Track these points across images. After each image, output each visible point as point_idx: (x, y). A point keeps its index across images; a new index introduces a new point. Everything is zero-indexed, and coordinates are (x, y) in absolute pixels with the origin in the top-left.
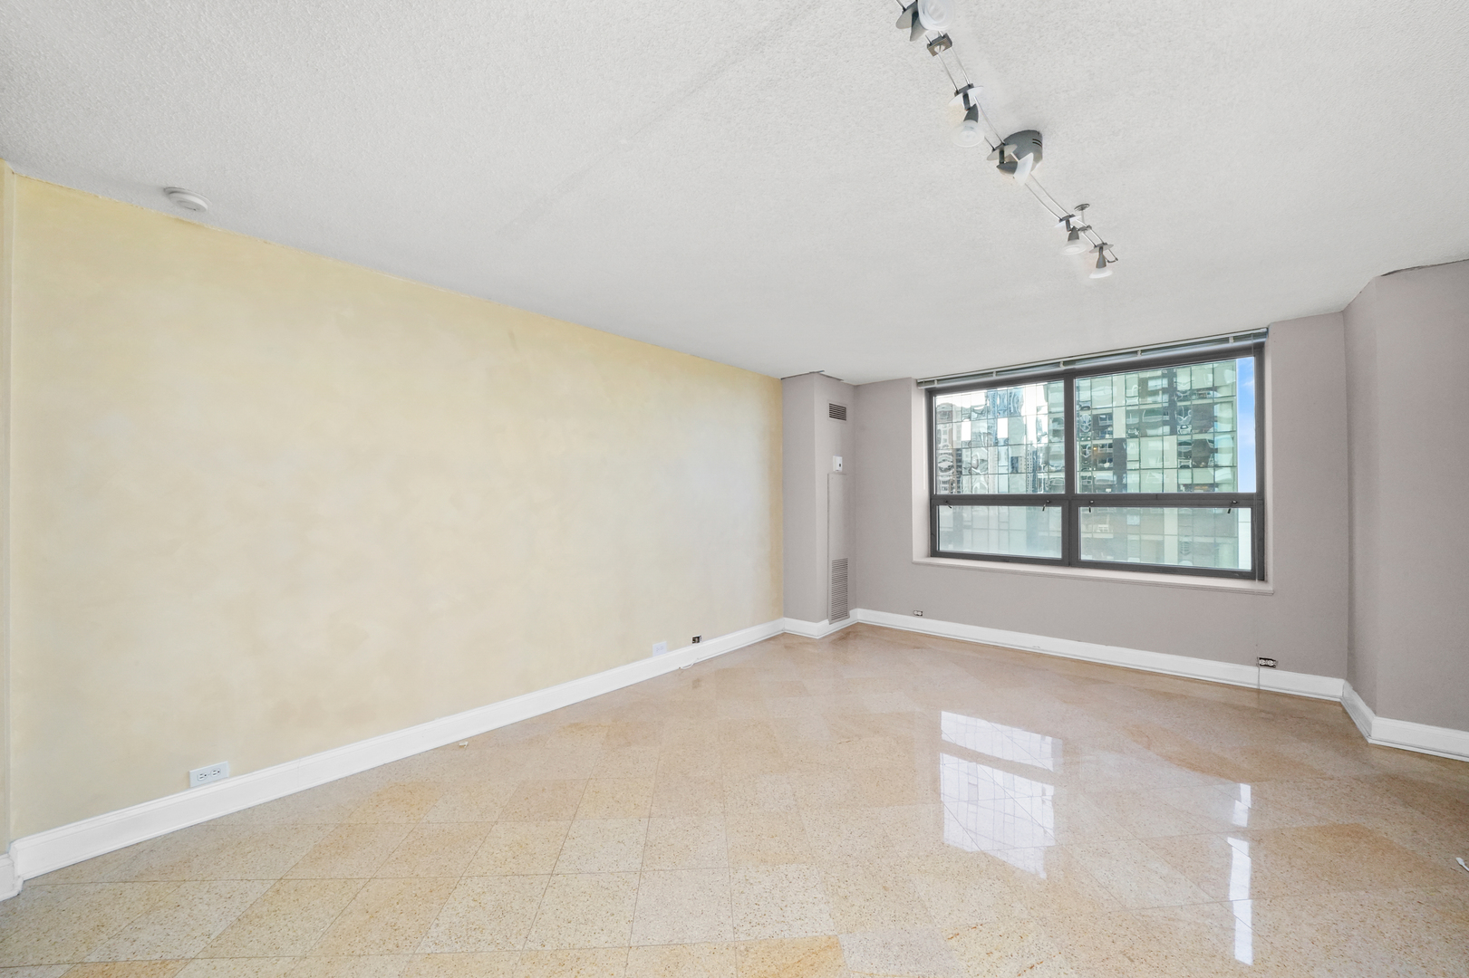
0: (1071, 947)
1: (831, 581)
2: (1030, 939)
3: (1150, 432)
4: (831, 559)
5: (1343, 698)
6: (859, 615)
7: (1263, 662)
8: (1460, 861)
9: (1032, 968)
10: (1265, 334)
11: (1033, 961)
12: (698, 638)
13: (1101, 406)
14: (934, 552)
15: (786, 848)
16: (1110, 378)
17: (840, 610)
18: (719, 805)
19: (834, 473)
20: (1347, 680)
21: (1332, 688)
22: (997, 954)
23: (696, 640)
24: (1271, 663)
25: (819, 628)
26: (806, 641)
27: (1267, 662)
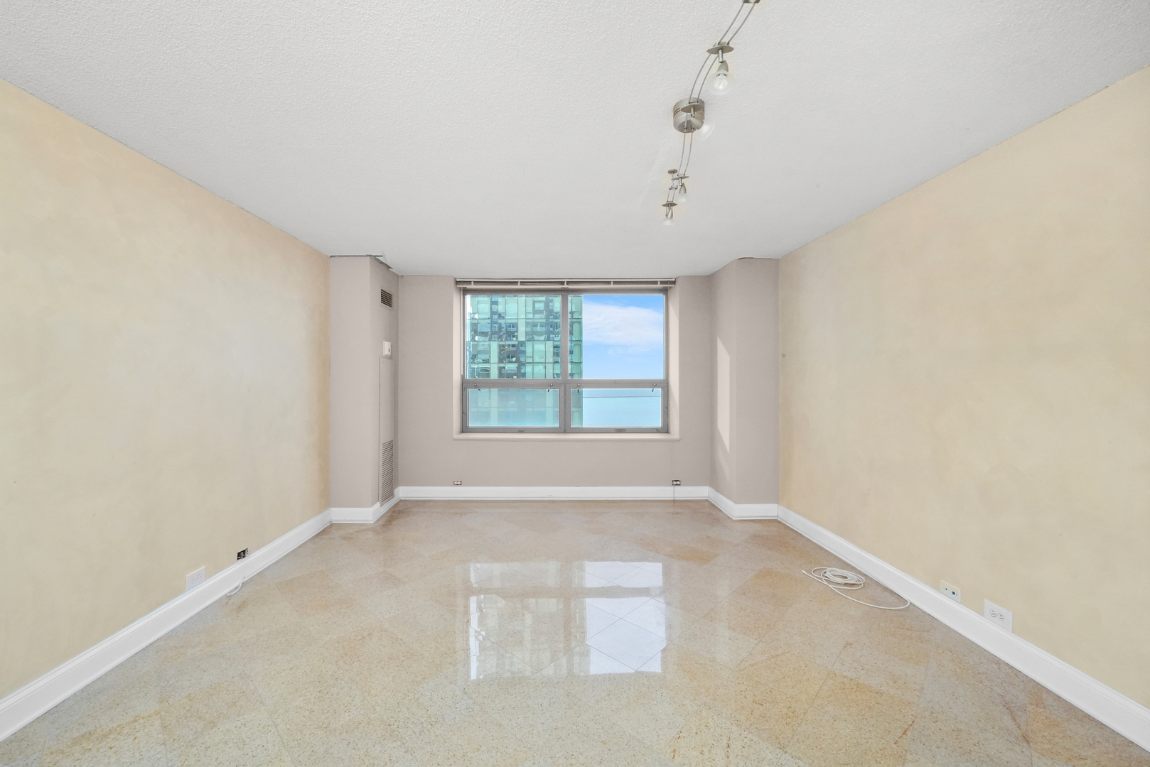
0: (733, 716)
1: (381, 463)
2: (712, 724)
3: (536, 338)
4: (382, 441)
5: (708, 497)
6: (403, 492)
7: (675, 483)
8: (803, 571)
9: (729, 746)
10: (674, 283)
11: (725, 741)
12: (244, 551)
13: (510, 318)
14: (464, 429)
15: (499, 754)
16: (516, 298)
17: (388, 493)
18: (395, 744)
19: (384, 357)
20: (710, 486)
21: (702, 492)
22: (706, 750)
23: (241, 555)
24: (678, 483)
25: (369, 513)
26: (361, 528)
27: (676, 483)
